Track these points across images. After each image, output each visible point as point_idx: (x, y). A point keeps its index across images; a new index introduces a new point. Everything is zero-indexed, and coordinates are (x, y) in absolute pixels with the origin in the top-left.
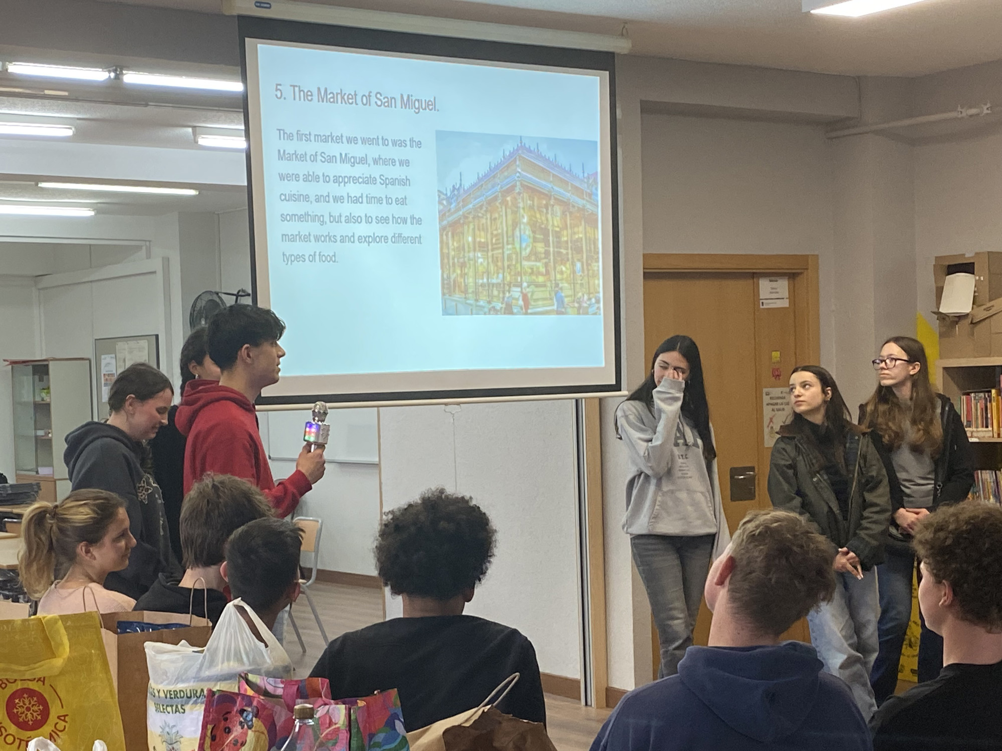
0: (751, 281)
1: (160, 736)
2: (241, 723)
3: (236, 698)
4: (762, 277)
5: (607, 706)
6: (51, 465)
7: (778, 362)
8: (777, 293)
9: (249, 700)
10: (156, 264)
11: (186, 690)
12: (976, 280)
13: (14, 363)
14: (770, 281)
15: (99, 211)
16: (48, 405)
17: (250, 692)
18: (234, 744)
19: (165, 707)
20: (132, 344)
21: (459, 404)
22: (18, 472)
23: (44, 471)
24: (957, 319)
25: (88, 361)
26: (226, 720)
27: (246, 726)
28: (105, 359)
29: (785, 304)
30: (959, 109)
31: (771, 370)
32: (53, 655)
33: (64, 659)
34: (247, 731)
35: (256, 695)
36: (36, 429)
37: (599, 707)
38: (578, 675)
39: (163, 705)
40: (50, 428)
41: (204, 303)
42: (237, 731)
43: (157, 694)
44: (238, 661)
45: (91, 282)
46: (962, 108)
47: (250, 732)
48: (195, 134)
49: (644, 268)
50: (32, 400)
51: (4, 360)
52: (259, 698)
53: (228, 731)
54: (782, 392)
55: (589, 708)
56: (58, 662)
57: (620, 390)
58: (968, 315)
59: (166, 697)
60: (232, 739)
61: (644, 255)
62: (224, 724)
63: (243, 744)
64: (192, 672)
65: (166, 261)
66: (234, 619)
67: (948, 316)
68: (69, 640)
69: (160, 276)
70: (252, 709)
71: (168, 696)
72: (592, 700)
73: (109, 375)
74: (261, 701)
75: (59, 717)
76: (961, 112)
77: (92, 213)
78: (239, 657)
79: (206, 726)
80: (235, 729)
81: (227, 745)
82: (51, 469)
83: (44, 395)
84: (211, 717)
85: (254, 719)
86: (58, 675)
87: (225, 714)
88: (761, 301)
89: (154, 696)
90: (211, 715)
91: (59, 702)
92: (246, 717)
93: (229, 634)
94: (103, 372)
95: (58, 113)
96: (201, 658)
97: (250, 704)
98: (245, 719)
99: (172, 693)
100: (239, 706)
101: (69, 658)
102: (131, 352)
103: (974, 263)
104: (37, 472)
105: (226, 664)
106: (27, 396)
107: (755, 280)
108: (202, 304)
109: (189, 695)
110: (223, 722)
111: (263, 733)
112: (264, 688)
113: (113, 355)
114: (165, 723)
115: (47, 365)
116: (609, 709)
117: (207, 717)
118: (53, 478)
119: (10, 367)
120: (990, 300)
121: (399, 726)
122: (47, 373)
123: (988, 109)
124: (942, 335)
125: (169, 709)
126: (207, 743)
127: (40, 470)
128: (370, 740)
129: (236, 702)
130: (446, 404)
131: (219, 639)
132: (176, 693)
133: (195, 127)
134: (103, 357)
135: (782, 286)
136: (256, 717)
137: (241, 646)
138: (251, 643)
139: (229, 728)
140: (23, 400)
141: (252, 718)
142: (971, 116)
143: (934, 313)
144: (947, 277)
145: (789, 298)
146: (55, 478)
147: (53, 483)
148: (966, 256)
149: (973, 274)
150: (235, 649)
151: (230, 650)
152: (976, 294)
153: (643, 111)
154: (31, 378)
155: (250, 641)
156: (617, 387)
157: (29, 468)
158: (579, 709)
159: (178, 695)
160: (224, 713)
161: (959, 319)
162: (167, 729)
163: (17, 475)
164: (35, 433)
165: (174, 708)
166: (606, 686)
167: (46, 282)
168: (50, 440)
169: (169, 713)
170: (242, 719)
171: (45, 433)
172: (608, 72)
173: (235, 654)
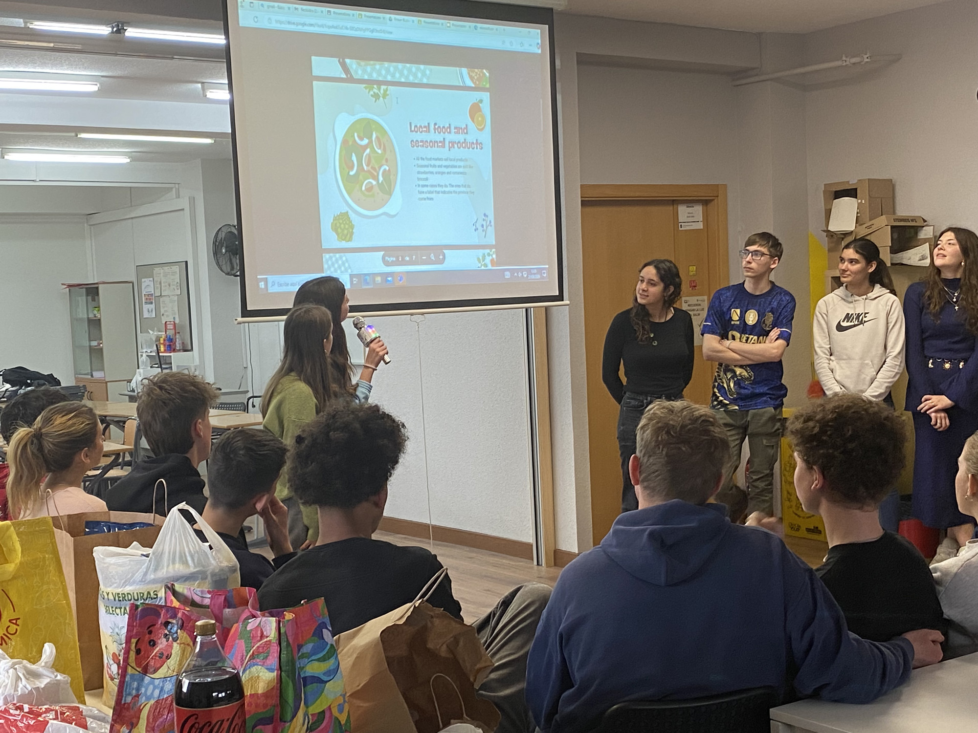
0: (671, 208)
1: (110, 636)
2: (166, 635)
3: (160, 611)
4: (681, 203)
5: (555, 565)
6: (103, 370)
7: (694, 275)
8: (693, 217)
9: (174, 612)
10: (184, 203)
11: (133, 593)
12: (858, 204)
13: (70, 286)
14: (688, 207)
15: (134, 159)
16: (99, 320)
17: (176, 604)
18: (159, 657)
19: (114, 609)
20: (166, 269)
21: (423, 314)
22: (76, 376)
23: (97, 375)
24: (843, 236)
25: (131, 284)
26: (150, 632)
27: (171, 639)
28: (145, 282)
29: (700, 226)
30: (844, 58)
31: (689, 282)
32: (6, 561)
33: (16, 564)
34: (173, 643)
35: (182, 607)
36: (90, 340)
37: (548, 565)
38: (531, 540)
39: (112, 608)
40: (101, 339)
41: (224, 234)
42: (162, 644)
43: (106, 597)
44: (183, 564)
45: (132, 218)
46: (846, 57)
47: (175, 644)
48: (203, 89)
49: (581, 197)
50: (86, 316)
51: (62, 284)
52: (184, 610)
53: (153, 644)
54: (697, 300)
55: (540, 567)
56: (11, 567)
57: (563, 300)
58: (852, 231)
59: (115, 600)
60: (158, 651)
61: (582, 186)
62: (149, 638)
63: (168, 657)
64: (138, 576)
65: (192, 200)
66: (178, 523)
67: (835, 234)
68: (22, 546)
69: (187, 211)
70: (178, 622)
71: (117, 598)
72: (543, 561)
73: (148, 295)
74: (186, 612)
75: (10, 621)
76: (846, 61)
77: (128, 160)
78: (184, 559)
79: (130, 641)
80: (159, 641)
81: (152, 658)
82: (103, 372)
83: (95, 312)
84: (135, 631)
85: (179, 631)
86: (10, 580)
87: (149, 628)
88: (680, 224)
89: (104, 599)
90: (135, 629)
91: (11, 606)
92: (171, 629)
93: (173, 537)
94: (144, 293)
95: (84, 71)
96: (147, 561)
97: (174, 616)
98: (170, 632)
99: (120, 595)
100: (164, 618)
101: (21, 563)
102: (165, 276)
103: (856, 189)
104: (92, 376)
105: (171, 566)
106: (82, 313)
107: (675, 206)
108: (222, 235)
109: (136, 598)
110: (147, 636)
111: (188, 645)
112: (191, 598)
113: (152, 279)
114: (115, 624)
115: (97, 288)
116: (556, 567)
117: (130, 631)
118: (105, 380)
119: (68, 289)
120: (870, 220)
121: (326, 634)
122: (98, 294)
123: (867, 58)
124: (829, 251)
125: (118, 611)
126: (132, 657)
127: (94, 374)
128: (299, 650)
129: (160, 615)
130: (412, 314)
131: (165, 541)
132: (123, 596)
133: (203, 83)
134: (143, 280)
135: (698, 210)
136: (181, 630)
137: (186, 549)
138: (195, 546)
139: (153, 640)
140: (78, 317)
141: (177, 630)
142: (854, 64)
143: (824, 231)
144: (835, 201)
145: (703, 221)
146: (107, 380)
147: (105, 384)
148: (850, 183)
149: (856, 198)
150: (180, 553)
151: (175, 553)
152: (859, 215)
153: (578, 62)
154: (84, 298)
155: (195, 544)
156: (560, 297)
157: (86, 372)
158: (533, 567)
159: (126, 598)
160: (148, 625)
161: (845, 237)
162: (117, 630)
163: (76, 378)
164: (90, 343)
165: (122, 610)
166: (553, 549)
167: (96, 219)
168: (101, 349)
169: (118, 615)
170: (166, 632)
171: (98, 343)
172: (547, 26)
173: (181, 557)
